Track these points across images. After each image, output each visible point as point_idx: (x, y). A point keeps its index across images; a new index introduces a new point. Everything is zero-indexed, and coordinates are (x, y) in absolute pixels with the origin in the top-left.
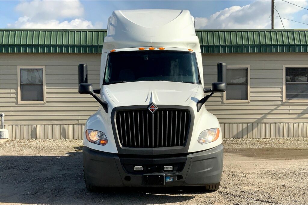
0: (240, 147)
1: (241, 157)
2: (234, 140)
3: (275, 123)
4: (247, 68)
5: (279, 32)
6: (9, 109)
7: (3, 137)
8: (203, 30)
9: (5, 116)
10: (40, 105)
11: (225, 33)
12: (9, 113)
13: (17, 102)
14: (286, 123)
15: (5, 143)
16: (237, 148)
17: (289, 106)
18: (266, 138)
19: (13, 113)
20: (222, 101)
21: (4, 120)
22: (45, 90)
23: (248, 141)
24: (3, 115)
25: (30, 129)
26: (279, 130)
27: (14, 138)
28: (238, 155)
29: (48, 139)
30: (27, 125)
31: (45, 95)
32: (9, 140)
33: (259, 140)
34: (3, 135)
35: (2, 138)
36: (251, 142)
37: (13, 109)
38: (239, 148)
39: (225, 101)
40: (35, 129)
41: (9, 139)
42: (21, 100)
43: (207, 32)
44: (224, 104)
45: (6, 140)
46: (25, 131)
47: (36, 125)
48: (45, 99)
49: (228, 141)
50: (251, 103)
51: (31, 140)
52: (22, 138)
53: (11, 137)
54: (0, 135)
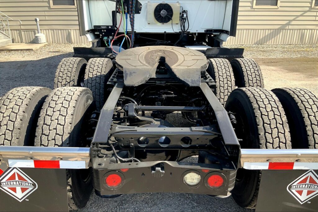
3: (300, 29)
6: (43, 13)
9: (40, 20)
10: (72, 10)
12: (43, 18)
13: (50, 6)
15: (41, 48)
17: (316, 13)
18: (289, 45)
19: (47, 18)
20: (252, 7)
21: (40, 25)
24: (38, 20)
25: (65, 33)
26: (302, 37)
27: (51, 43)
30: (62, 30)
34: (40, 40)
35: (39, 42)
37: (46, 13)
38: (272, 57)
39: (254, 6)
40: (69, 35)
41: (46, 43)
42: (54, 5)
44: (253, 10)
45: (43, 45)
46: (61, 36)
47: (71, 30)
50: (280, 9)
51: (66, 45)
52: (59, 42)
53: (49, 41)
54: (38, 40)
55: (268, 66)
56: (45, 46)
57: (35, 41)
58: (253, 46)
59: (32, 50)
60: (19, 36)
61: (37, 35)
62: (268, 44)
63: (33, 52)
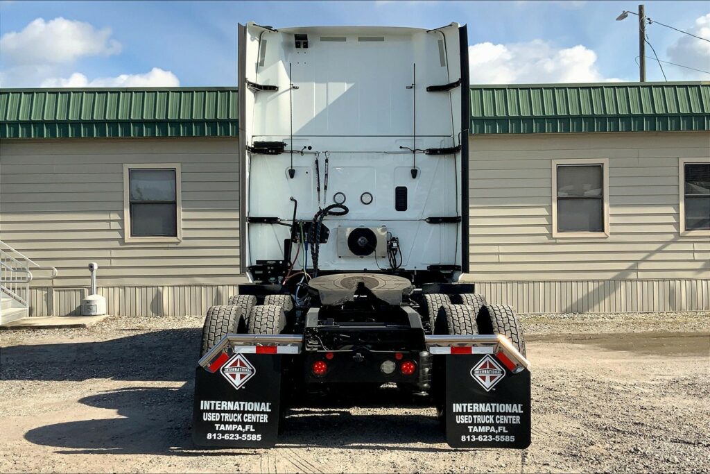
0: (594, 331)
1: (604, 351)
2: (576, 316)
3: (664, 280)
4: (603, 164)
5: (669, 88)
6: (107, 254)
7: (94, 311)
8: (509, 85)
9: (99, 268)
10: (166, 246)
11: (556, 90)
12: (106, 263)
13: (123, 239)
14: (686, 280)
15: (100, 324)
16: (589, 332)
17: (692, 244)
18: (645, 313)
19: (114, 263)
20: (550, 235)
21: (97, 277)
22: (181, 215)
23: (607, 319)
24: (96, 267)
25: (150, 294)
26: (672, 297)
27: (116, 315)
28: (597, 348)
29: (186, 316)
30: (144, 287)
31: (181, 225)
32: (108, 318)
33: (630, 316)
34: (94, 309)
35: (93, 314)
36: (613, 320)
37: (114, 254)
38: (592, 332)
39: (555, 234)
40: (158, 297)
41: (108, 316)
42: (132, 235)
43: (517, 89)
44: (554, 241)
45: (102, 318)
46: (139, 298)
47: (163, 287)
48: (181, 233)
49: (564, 318)
50: (612, 238)
51: (152, 319)
52: (133, 313)
53: (112, 311)
54: (90, 309)
55: (573, 343)
56: (105, 320)
57: (84, 309)
58: (562, 317)
59: (83, 326)
60: (44, 303)
61: (89, 298)
62: (598, 312)
63: (86, 331)
